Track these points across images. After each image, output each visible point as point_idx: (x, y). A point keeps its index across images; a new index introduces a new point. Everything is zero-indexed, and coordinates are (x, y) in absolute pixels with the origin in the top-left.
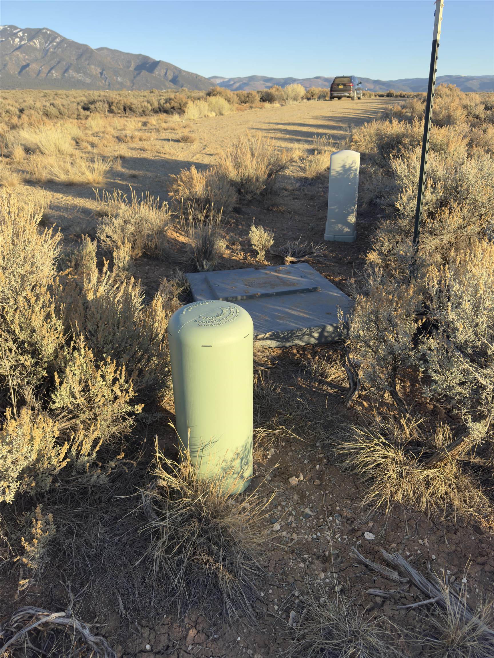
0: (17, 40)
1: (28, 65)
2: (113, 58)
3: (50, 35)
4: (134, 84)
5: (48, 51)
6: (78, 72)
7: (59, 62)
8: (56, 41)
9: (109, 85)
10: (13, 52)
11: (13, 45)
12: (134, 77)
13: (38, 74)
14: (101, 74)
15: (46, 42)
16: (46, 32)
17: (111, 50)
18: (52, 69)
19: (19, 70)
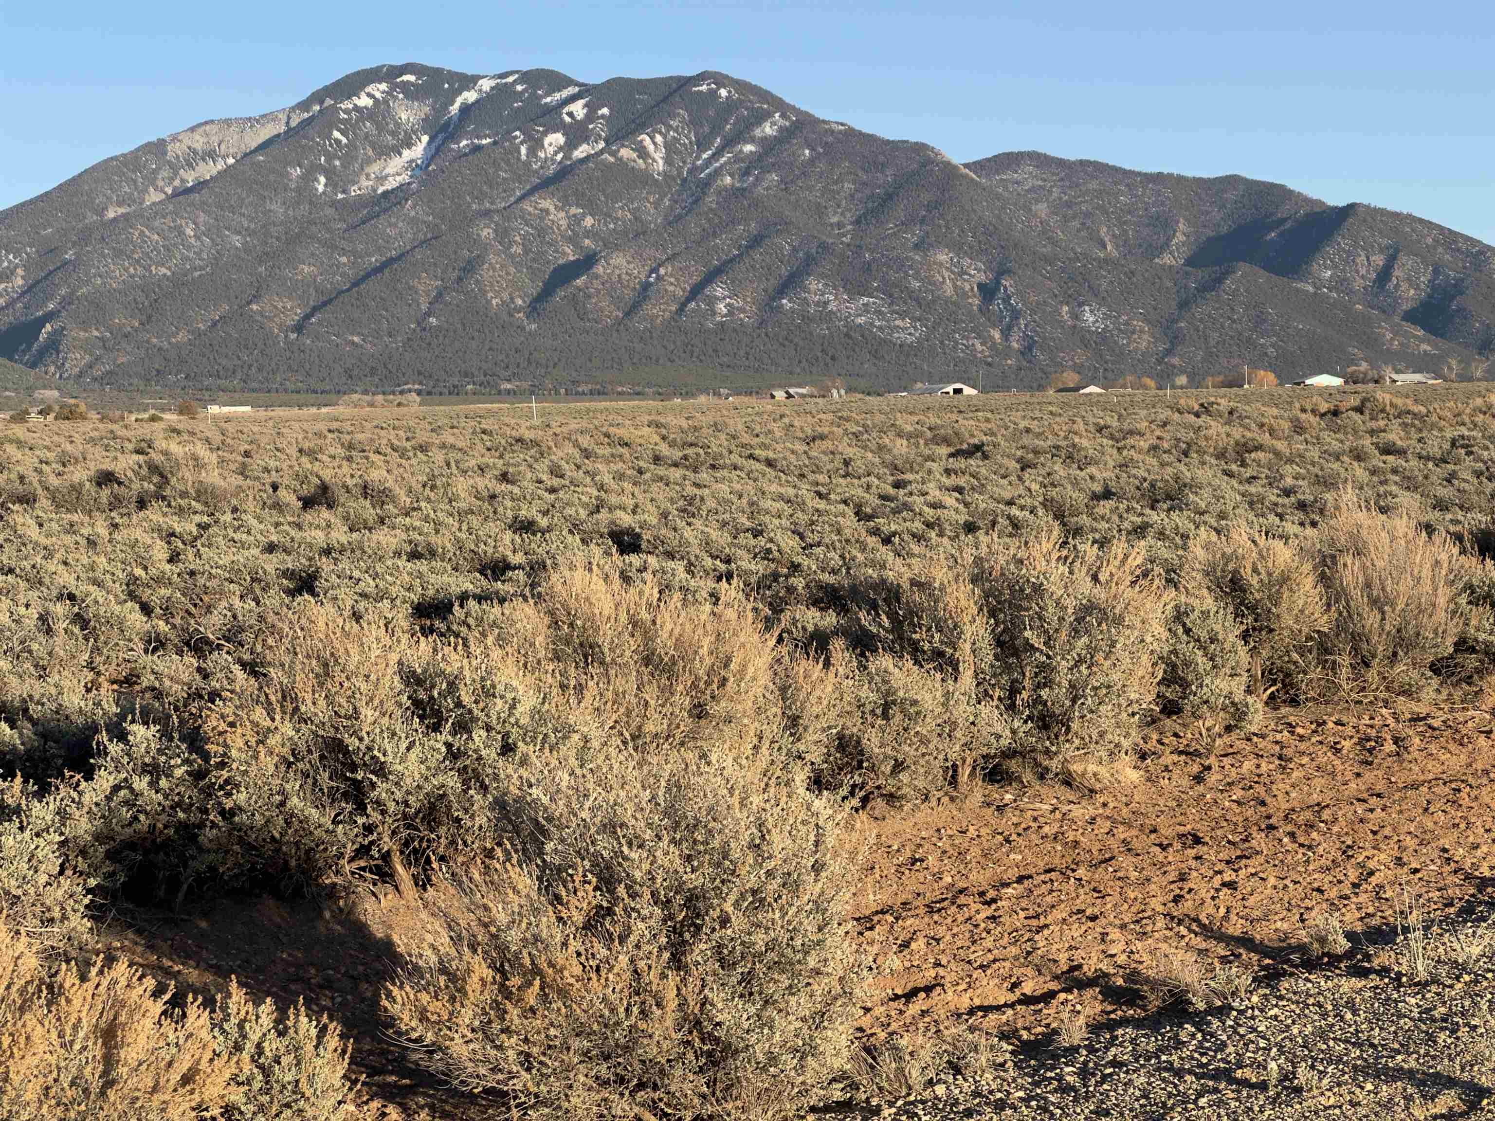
0: (556, 139)
1: (587, 262)
2: (1069, 205)
3: (730, 106)
4: (1175, 340)
5: (706, 184)
6: (856, 289)
7: (756, 241)
8: (758, 132)
9: (1027, 350)
10: (522, 198)
11: (527, 164)
12: (1184, 305)
13: (632, 310)
14: (988, 292)
15: (702, 145)
16: (713, 94)
17: (1061, 163)
18: (709, 279)
19: (534, 289)
